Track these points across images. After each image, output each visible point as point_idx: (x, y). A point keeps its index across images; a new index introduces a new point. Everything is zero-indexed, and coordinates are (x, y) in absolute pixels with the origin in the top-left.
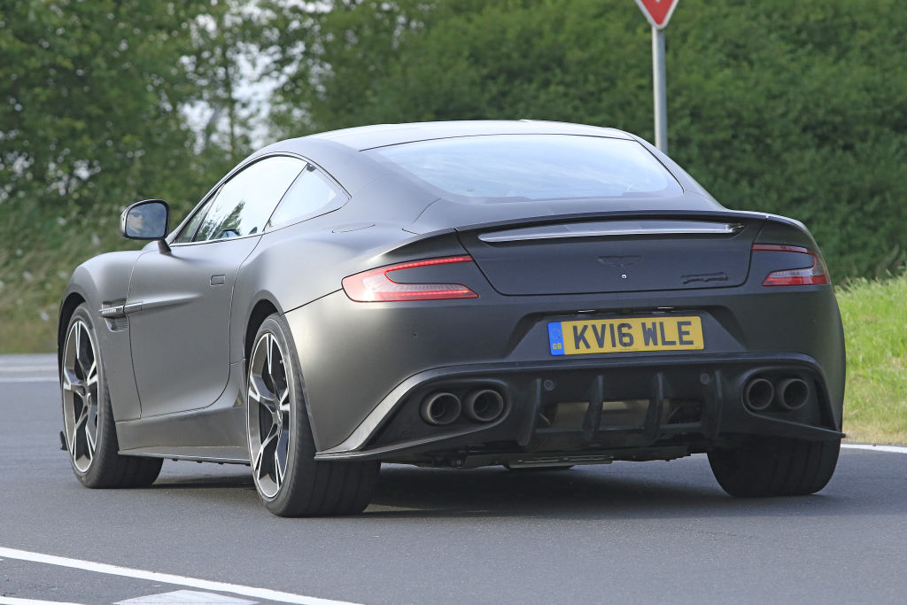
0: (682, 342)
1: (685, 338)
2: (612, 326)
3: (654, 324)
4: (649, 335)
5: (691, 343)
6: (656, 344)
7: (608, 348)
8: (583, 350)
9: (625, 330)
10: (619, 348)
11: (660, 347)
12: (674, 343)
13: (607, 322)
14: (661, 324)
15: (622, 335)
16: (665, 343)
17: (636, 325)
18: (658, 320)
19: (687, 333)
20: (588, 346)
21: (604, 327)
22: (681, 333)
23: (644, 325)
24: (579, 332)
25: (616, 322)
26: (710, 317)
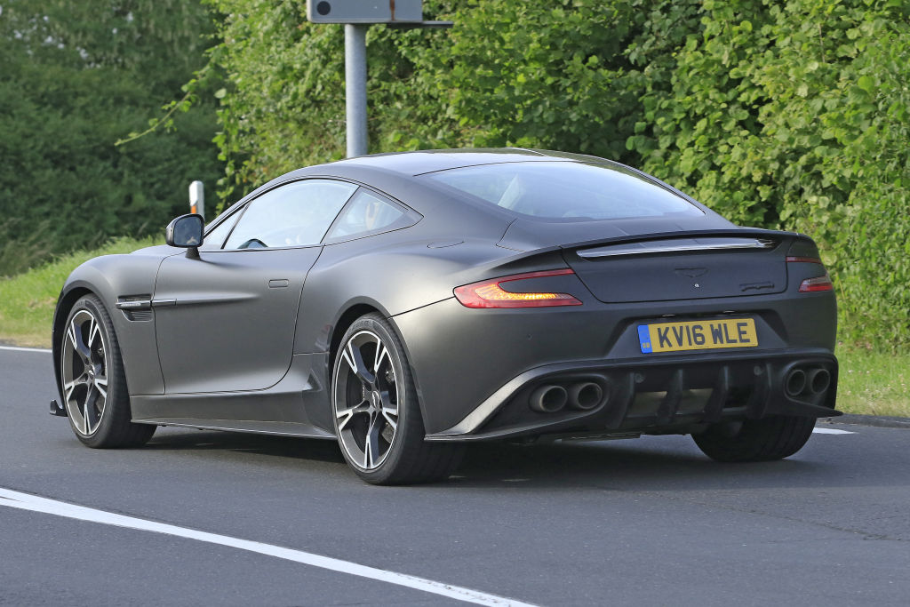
0: (742, 341)
1: (744, 337)
2: (687, 328)
3: (719, 325)
4: (717, 334)
5: (748, 341)
6: (722, 342)
7: (686, 346)
8: (666, 348)
9: (698, 331)
10: (695, 347)
11: (726, 345)
12: (735, 341)
13: (684, 324)
14: (725, 325)
15: (696, 335)
16: (729, 341)
17: (706, 326)
18: (722, 322)
19: (745, 333)
20: (670, 345)
21: (681, 328)
22: (741, 333)
23: (712, 326)
24: (663, 332)
25: (691, 324)
26: (760, 319)
